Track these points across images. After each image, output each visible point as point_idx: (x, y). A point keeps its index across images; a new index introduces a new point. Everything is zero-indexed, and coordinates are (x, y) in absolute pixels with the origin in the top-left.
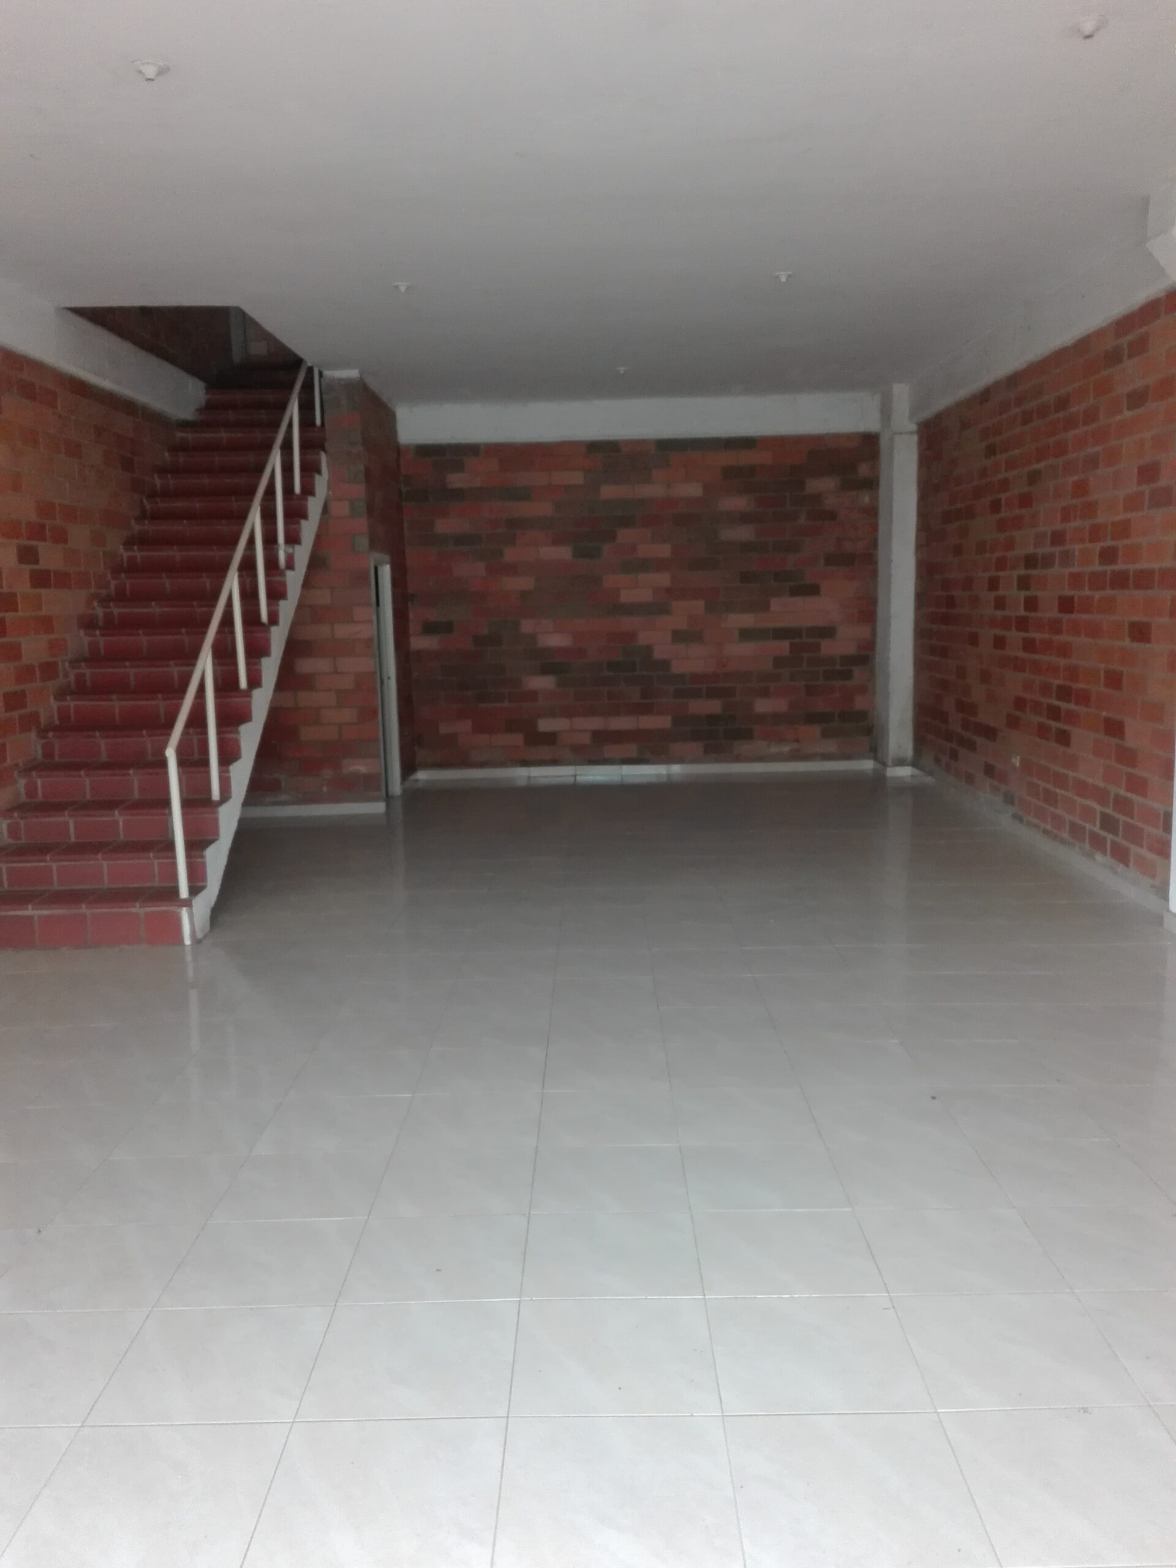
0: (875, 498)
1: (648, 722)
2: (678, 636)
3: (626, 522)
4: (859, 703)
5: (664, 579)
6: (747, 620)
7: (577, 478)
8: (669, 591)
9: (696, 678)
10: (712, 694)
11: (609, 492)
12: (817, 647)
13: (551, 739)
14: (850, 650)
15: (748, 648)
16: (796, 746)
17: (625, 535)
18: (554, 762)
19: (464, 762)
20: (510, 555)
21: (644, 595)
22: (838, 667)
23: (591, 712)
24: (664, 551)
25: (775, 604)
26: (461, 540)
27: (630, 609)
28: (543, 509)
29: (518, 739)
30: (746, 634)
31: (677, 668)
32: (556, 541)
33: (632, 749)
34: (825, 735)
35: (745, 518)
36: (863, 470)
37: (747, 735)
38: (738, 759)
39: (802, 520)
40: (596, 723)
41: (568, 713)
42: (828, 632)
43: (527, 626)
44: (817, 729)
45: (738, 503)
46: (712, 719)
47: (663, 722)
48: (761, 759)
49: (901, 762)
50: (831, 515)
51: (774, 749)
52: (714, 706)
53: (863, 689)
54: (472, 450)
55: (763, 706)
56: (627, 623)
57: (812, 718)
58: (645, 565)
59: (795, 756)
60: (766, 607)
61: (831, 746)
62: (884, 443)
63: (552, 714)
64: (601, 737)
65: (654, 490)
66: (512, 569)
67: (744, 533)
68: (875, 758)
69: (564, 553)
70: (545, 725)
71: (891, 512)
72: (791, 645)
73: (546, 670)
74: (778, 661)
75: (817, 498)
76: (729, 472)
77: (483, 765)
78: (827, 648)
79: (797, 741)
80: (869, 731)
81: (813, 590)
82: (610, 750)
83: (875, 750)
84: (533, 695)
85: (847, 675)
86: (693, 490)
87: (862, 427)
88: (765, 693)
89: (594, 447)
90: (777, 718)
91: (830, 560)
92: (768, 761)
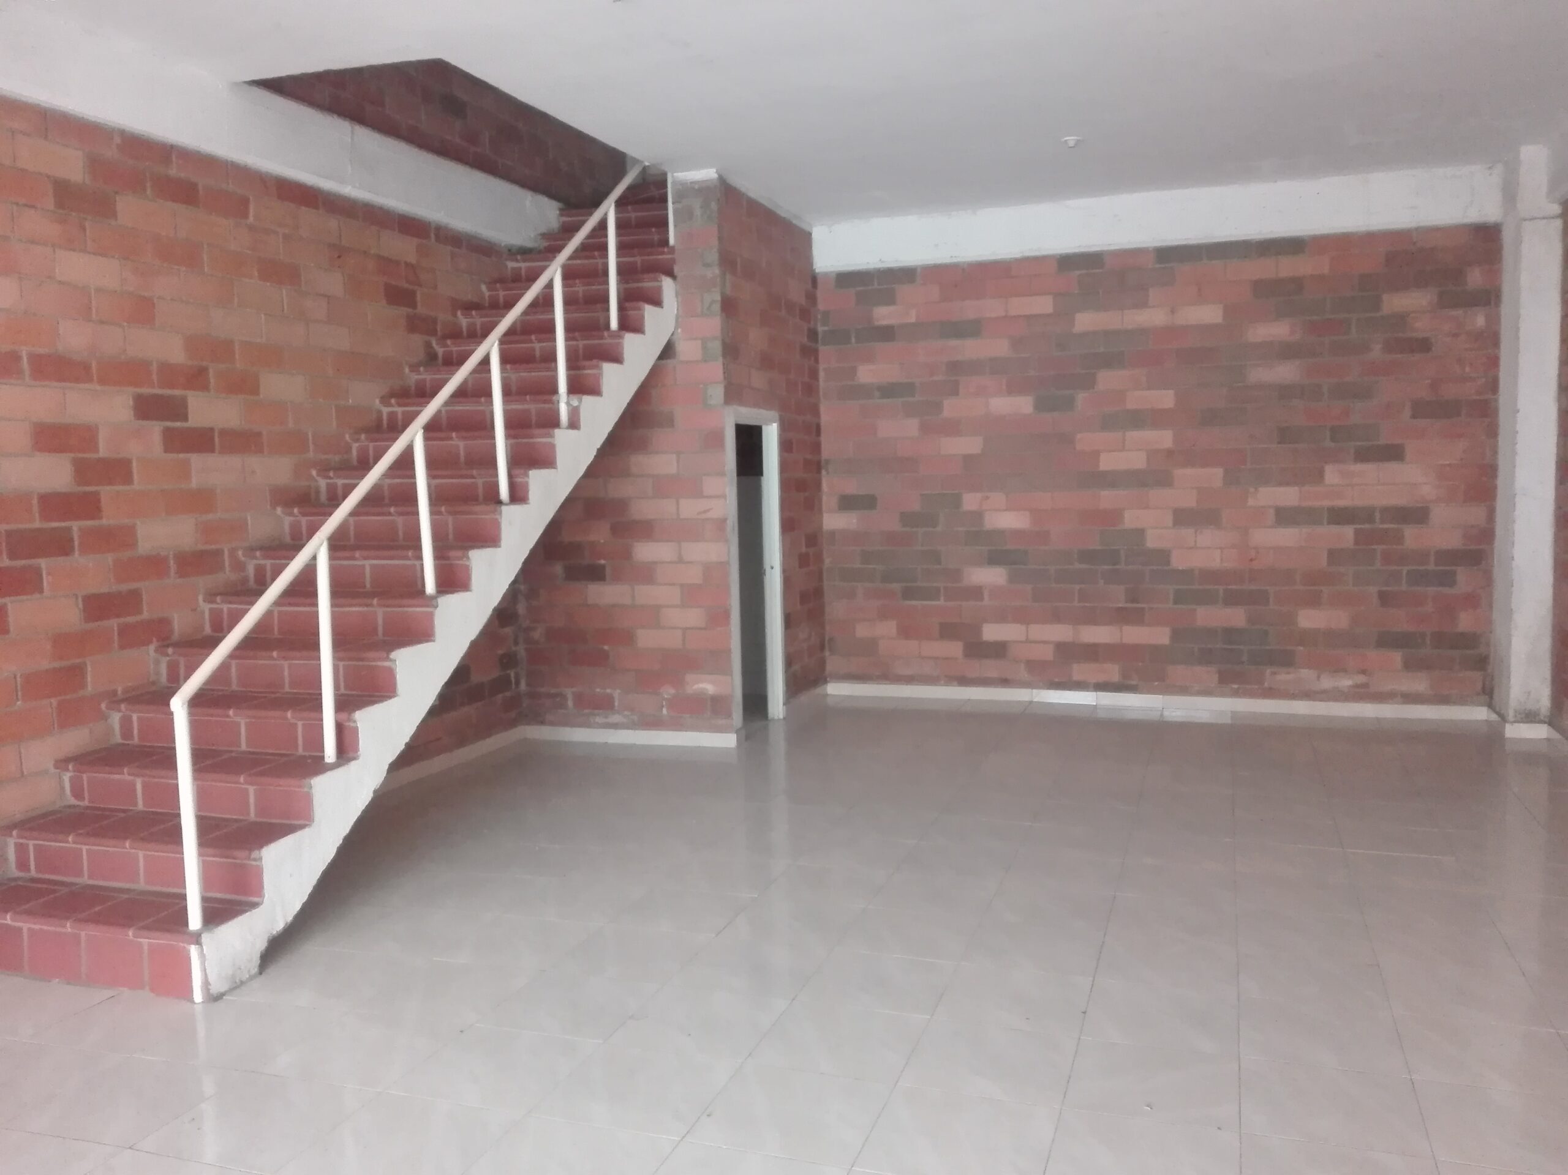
0: (1494, 321)
1: (1135, 635)
2: (1182, 518)
3: (1110, 361)
4: (1465, 622)
5: (1164, 438)
6: (1289, 496)
7: (1043, 305)
8: (1170, 453)
9: (1211, 576)
10: (1232, 599)
11: (1086, 321)
12: (1399, 538)
13: (999, 650)
14: (1453, 541)
15: (1288, 536)
16: (1361, 679)
17: (1108, 379)
18: (1005, 682)
19: (886, 676)
20: (951, 408)
21: (1136, 460)
22: (1431, 567)
23: (1057, 617)
24: (1166, 399)
25: (1331, 474)
26: (889, 391)
27: (1112, 480)
28: (996, 347)
29: (955, 649)
30: (1285, 516)
31: (1179, 561)
32: (1013, 389)
33: (1113, 672)
34: (1410, 665)
35: (1286, 351)
36: (1475, 278)
37: (1286, 660)
38: (1270, 693)
39: (1376, 352)
40: (1061, 632)
41: (1022, 617)
42: (1417, 515)
43: (970, 501)
44: (1397, 657)
45: (1278, 330)
46: (1230, 634)
47: (1160, 636)
48: (1308, 695)
49: (1530, 717)
50: (1423, 345)
51: (1327, 682)
52: (1236, 617)
53: (1472, 601)
54: (906, 275)
55: (1309, 619)
56: (1107, 498)
57: (1388, 641)
58: (1138, 419)
59: (1361, 694)
60: (1318, 477)
61: (1419, 683)
62: (1507, 236)
63: (1002, 617)
64: (1068, 652)
65: (1153, 317)
66: (953, 428)
67: (1286, 372)
68: (1490, 706)
69: (1024, 404)
70: (991, 632)
71: (1517, 338)
72: (1357, 533)
73: (995, 559)
74: (1334, 555)
75: (1400, 319)
76: (1263, 288)
77: (909, 680)
78: (1412, 537)
79: (1363, 672)
80: (1482, 663)
81: (1393, 453)
82: (1079, 671)
83: (1488, 694)
84: (976, 592)
85: (1446, 579)
86: (1210, 314)
87: (1474, 216)
88: (1313, 601)
89: (1067, 262)
90: (1331, 637)
91: (1421, 410)
92: (1314, 700)
